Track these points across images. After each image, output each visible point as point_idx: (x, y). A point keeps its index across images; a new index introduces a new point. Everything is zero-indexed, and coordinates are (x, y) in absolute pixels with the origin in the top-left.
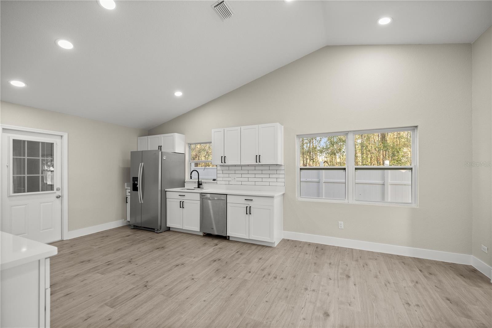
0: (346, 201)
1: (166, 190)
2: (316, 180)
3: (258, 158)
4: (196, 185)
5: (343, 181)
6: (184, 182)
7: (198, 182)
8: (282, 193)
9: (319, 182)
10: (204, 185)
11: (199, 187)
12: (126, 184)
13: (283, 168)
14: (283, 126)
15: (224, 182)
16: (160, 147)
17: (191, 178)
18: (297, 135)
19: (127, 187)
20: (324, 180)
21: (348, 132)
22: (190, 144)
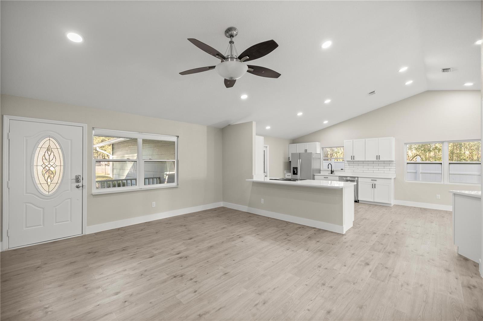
0: (442, 183)
1: (314, 174)
2: (414, 171)
3: (378, 157)
4: (330, 172)
5: (440, 172)
6: (320, 170)
7: (331, 170)
8: (395, 177)
9: (416, 173)
10: (335, 172)
11: (332, 173)
12: (285, 171)
13: (394, 163)
14: (394, 138)
15: (350, 171)
16: (306, 151)
17: (328, 168)
18: (405, 143)
19: (286, 172)
20: (421, 171)
21: (444, 141)
22: (323, 148)
